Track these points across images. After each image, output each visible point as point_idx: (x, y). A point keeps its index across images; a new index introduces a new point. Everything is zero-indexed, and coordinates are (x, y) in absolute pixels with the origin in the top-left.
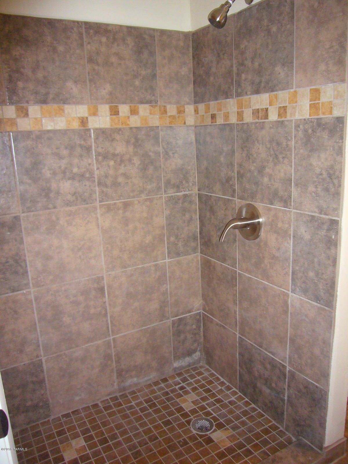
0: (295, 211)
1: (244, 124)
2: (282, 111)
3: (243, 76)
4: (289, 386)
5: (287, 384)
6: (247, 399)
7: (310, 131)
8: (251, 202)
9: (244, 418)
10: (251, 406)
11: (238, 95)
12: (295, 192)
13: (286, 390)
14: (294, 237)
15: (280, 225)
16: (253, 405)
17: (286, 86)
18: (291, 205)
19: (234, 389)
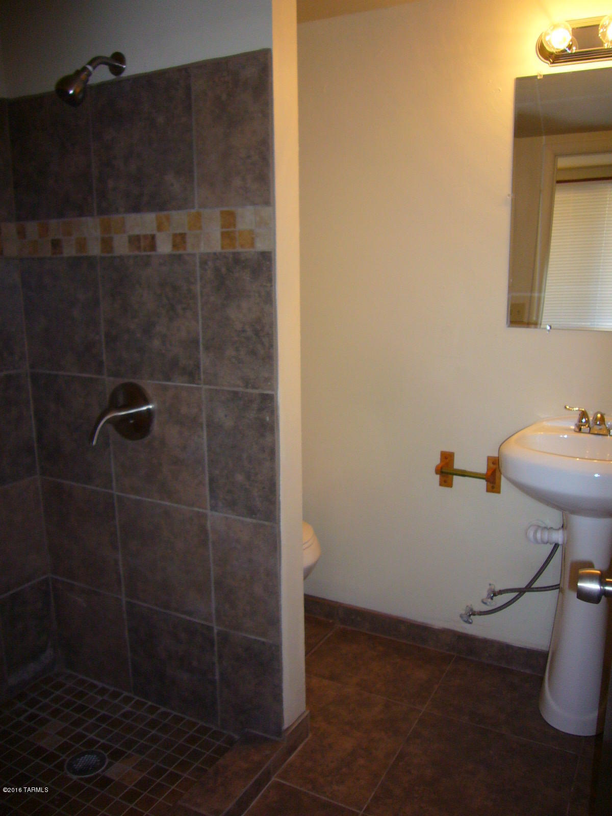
0: (207, 387)
1: (115, 257)
2: (179, 240)
3: (111, 184)
4: (221, 657)
5: (216, 654)
6: (150, 703)
7: (224, 270)
8: (132, 380)
9: (153, 732)
10: (159, 711)
11: (102, 211)
12: (205, 359)
13: (217, 665)
14: (208, 426)
15: (184, 410)
16: (163, 709)
17: (184, 204)
18: (200, 379)
19: (126, 694)
